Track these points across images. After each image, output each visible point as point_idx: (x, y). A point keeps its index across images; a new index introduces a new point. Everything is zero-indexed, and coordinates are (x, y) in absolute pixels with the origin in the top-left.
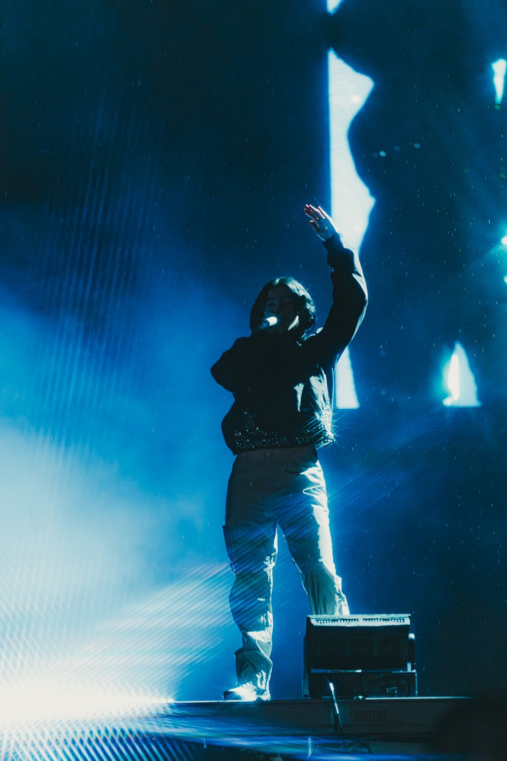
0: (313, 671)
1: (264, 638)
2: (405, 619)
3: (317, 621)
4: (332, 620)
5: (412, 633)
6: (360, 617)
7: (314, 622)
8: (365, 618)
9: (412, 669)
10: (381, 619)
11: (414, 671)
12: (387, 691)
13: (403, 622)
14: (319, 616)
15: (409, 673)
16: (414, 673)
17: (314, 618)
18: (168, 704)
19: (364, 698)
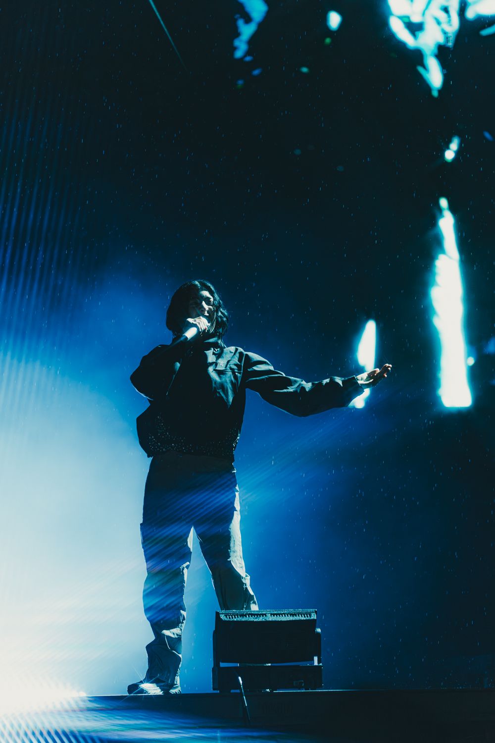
0: (222, 665)
1: (174, 634)
2: (312, 613)
3: (226, 616)
4: (241, 616)
5: (318, 627)
6: (268, 612)
7: (223, 617)
8: (272, 612)
9: (319, 663)
10: (289, 614)
11: (321, 664)
12: (294, 685)
13: (310, 617)
14: (228, 611)
15: (316, 666)
16: (321, 666)
17: (223, 614)
18: (80, 697)
19: (271, 692)
